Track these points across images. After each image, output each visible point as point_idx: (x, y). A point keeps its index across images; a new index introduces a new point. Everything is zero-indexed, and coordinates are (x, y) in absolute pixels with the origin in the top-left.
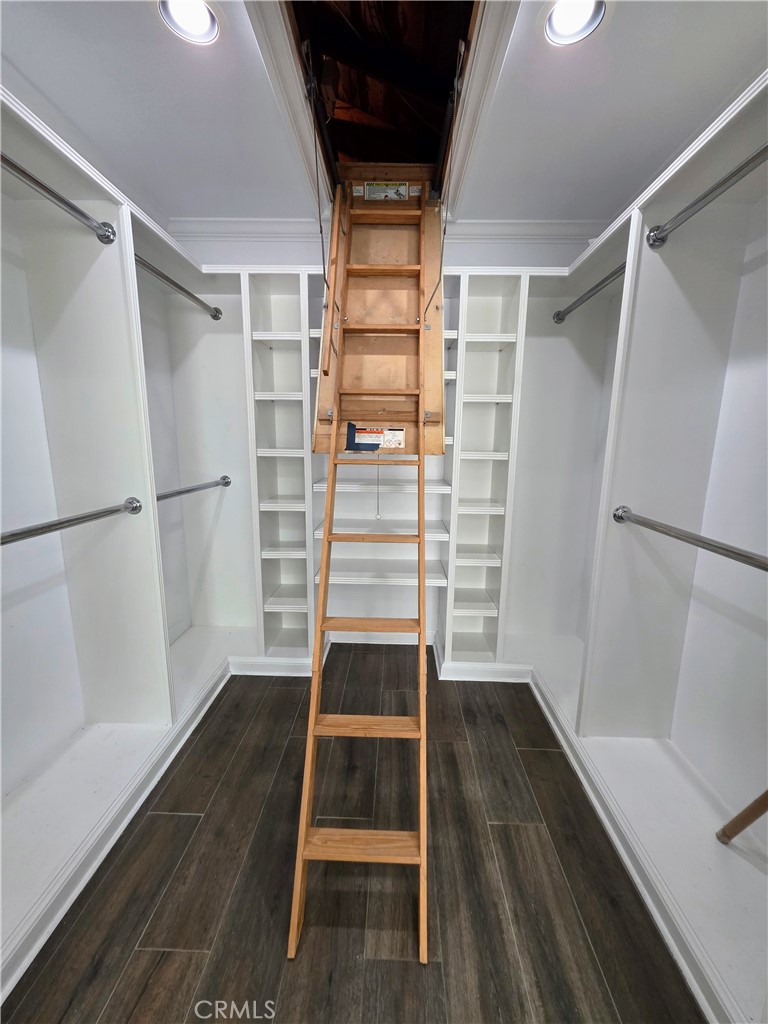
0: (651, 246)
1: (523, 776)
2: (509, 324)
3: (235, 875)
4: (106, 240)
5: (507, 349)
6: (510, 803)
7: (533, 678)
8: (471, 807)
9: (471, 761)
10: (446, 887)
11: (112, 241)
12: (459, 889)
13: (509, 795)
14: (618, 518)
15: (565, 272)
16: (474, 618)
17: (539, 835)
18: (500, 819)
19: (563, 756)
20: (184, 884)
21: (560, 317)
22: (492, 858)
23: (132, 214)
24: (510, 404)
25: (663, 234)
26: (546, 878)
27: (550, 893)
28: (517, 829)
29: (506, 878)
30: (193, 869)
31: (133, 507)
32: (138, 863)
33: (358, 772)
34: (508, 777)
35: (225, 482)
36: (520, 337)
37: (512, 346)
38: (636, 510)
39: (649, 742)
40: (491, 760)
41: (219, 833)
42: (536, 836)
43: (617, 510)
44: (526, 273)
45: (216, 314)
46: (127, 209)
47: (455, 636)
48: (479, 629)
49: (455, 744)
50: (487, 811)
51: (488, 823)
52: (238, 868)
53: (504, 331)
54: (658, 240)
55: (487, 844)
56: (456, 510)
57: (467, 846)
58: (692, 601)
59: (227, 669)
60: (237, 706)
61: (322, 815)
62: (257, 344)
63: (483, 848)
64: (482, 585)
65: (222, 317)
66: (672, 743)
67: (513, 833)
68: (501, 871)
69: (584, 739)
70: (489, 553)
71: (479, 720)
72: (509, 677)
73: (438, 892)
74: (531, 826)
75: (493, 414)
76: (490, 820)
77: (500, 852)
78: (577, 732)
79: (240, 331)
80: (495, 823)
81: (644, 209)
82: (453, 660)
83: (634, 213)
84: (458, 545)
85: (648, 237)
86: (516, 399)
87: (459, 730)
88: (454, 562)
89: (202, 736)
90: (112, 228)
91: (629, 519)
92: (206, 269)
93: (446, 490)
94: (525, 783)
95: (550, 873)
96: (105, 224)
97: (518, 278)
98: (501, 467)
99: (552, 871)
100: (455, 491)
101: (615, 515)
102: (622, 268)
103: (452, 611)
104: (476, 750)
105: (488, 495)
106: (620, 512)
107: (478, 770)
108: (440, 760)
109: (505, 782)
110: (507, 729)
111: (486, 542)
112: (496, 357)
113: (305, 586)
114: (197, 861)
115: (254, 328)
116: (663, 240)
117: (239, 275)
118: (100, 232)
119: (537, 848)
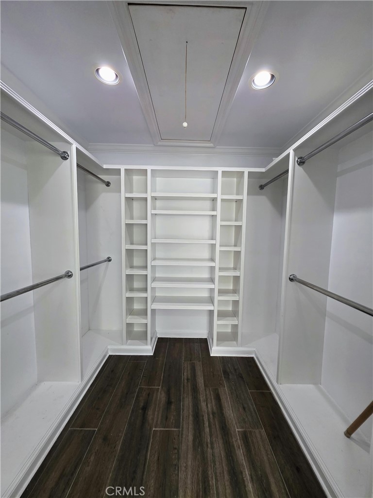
0: (298, 164)
1: (252, 405)
2: (239, 192)
3: (114, 461)
4: (65, 158)
5: (239, 202)
6: (246, 419)
7: (256, 354)
8: (228, 421)
9: (227, 398)
10: (217, 463)
11: (68, 159)
12: (224, 465)
13: (246, 416)
14: (291, 280)
15: (263, 170)
16: (226, 325)
17: (261, 436)
18: (242, 428)
19: (271, 394)
20: (88, 466)
21: (262, 187)
22: (239, 448)
23: (77, 148)
24: (241, 226)
25: (304, 161)
26: (265, 458)
27: (267, 465)
28: (251, 432)
29: (246, 459)
30: (92, 458)
31: (69, 275)
32: (64, 456)
33: (173, 405)
34: (246, 406)
35: (109, 260)
36: (245, 197)
37: (241, 200)
38: (299, 277)
39: (311, 386)
40: (237, 397)
41: (105, 439)
42: (260, 435)
43: (291, 276)
44: (246, 171)
45: (108, 184)
46: (75, 145)
47: (218, 333)
48: (229, 330)
49: (219, 389)
50: (236, 424)
51: (237, 430)
52: (115, 457)
53: (238, 194)
54: (301, 162)
55: (236, 441)
56: (218, 274)
57: (227, 441)
58: (326, 318)
59: (107, 352)
60: (112, 371)
61: (156, 428)
62: (127, 199)
63: (235, 443)
64: (230, 308)
65: (111, 186)
66: (321, 386)
67: (249, 435)
68: (244, 454)
69: (281, 385)
70: (233, 293)
71: (231, 377)
72: (244, 354)
73: (214, 466)
74: (257, 431)
75: (233, 229)
76: (238, 428)
77: (243, 445)
78: (277, 382)
79: (120, 191)
80: (240, 430)
81: (295, 150)
82: (217, 346)
83: (291, 151)
84: (219, 289)
85: (297, 161)
86: (244, 223)
87: (221, 382)
88: (217, 298)
89: (95, 387)
90: (68, 154)
91: (296, 280)
92: (105, 167)
93: (212, 264)
94: (254, 409)
95: (267, 455)
96: (64, 152)
97: (243, 172)
98: (237, 254)
99: (268, 454)
100: (217, 264)
101: (290, 278)
102: (288, 171)
103: (216, 322)
104: (230, 392)
105: (232, 266)
106: (292, 277)
107: (231, 403)
108: (212, 398)
109: (244, 408)
110: (244, 381)
111: (231, 287)
112: (234, 204)
113: (146, 309)
114: (94, 454)
115: (126, 192)
116: (304, 163)
117: (120, 169)
118: (63, 155)
119: (260, 443)
